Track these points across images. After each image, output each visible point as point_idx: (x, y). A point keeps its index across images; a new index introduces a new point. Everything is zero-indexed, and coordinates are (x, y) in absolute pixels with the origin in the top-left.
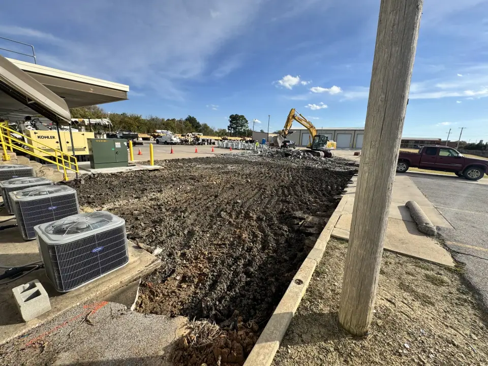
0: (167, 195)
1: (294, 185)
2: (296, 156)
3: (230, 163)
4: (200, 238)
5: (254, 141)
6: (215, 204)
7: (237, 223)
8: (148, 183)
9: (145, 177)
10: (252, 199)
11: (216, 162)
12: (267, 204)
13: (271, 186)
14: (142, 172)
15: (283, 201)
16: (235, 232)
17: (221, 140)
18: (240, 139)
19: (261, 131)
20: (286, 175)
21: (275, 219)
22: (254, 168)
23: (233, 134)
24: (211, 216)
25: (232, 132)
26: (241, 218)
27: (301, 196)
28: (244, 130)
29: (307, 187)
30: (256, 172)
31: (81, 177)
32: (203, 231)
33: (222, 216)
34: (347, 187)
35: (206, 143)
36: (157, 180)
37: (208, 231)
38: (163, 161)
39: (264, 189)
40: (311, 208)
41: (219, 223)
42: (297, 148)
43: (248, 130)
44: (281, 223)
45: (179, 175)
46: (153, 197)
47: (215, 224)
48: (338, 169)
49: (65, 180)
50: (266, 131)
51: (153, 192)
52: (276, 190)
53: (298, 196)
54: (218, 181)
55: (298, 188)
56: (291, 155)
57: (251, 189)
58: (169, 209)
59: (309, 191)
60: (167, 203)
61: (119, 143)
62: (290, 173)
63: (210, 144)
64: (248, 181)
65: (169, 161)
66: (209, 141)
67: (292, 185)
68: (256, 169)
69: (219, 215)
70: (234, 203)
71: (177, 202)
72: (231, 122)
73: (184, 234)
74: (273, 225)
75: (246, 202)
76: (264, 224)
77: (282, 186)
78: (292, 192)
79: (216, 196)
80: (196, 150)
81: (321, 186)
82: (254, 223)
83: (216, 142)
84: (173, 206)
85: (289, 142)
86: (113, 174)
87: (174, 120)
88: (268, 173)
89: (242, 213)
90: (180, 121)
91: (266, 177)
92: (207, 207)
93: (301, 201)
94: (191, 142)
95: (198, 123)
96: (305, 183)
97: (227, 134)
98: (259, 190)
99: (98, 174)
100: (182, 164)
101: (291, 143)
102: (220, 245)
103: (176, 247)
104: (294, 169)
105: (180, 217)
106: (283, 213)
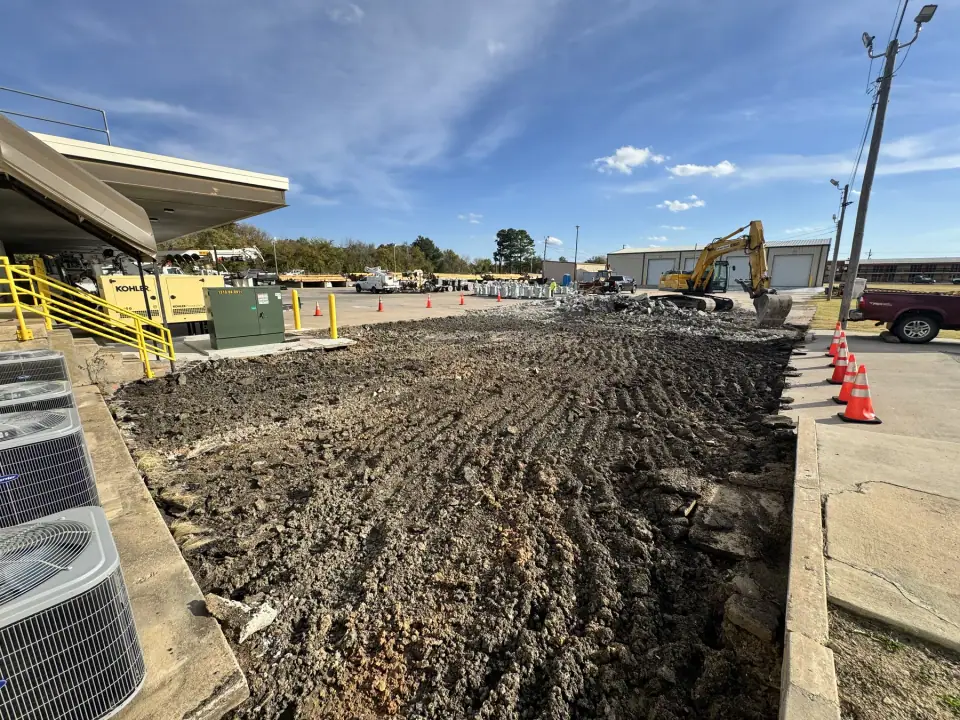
0: (346, 412)
1: (647, 380)
2: (638, 308)
3: (496, 328)
4: (400, 557)
5: (546, 280)
6: (452, 437)
7: (506, 503)
8: (313, 380)
9: (314, 365)
10: (545, 422)
11: (466, 328)
12: (584, 438)
13: (589, 384)
14: (311, 354)
15: (627, 429)
16: (498, 536)
17: (480, 282)
18: (519, 276)
19: (561, 259)
20: (621, 354)
21: (609, 490)
22: (547, 339)
23: (505, 267)
24: (439, 476)
25: (503, 263)
26: (516, 487)
27: (669, 411)
28: (526, 259)
29: (680, 386)
30: (552, 349)
31: (183, 369)
32: (411, 530)
33: (467, 477)
34: (787, 386)
35: (450, 288)
36: (335, 373)
37: (426, 529)
38: (358, 328)
39: (574, 393)
40: (705, 453)
41: (457, 502)
42: (639, 293)
43: (534, 259)
44: (627, 504)
45: (383, 360)
46: (315, 417)
47: (445, 505)
48: (741, 337)
49: (147, 376)
50: (571, 260)
51: (319, 403)
52: (601, 394)
53: (660, 413)
54: (467, 373)
55: (657, 388)
56: (626, 307)
57: (541, 392)
58: (341, 453)
59: (686, 396)
60: (341, 433)
61: (266, 296)
62: (630, 349)
63: (458, 290)
64: (535, 372)
65: (371, 327)
66: (456, 284)
67: (641, 383)
68: (552, 341)
69: (459, 476)
70: (501, 434)
71: (365, 430)
72: (499, 244)
73: (359, 538)
74: (606, 513)
75: (528, 432)
76: (580, 510)
77: (616, 385)
78: (644, 403)
79: (458, 416)
80: (429, 303)
81: (714, 384)
82: (551, 506)
83: (470, 285)
84: (352, 444)
85: (620, 279)
86: (251, 360)
87: (391, 245)
88: (581, 351)
89: (518, 469)
90: (403, 246)
91: (576, 361)
92: (433, 448)
93: (674, 429)
94: (421, 287)
95: (437, 250)
96: (671, 374)
97: (492, 269)
98: (561, 397)
99: (221, 361)
100: (396, 334)
101: (625, 280)
102: (450, 588)
103: (326, 592)
104: (639, 340)
105: (360, 477)
106: (630, 470)
